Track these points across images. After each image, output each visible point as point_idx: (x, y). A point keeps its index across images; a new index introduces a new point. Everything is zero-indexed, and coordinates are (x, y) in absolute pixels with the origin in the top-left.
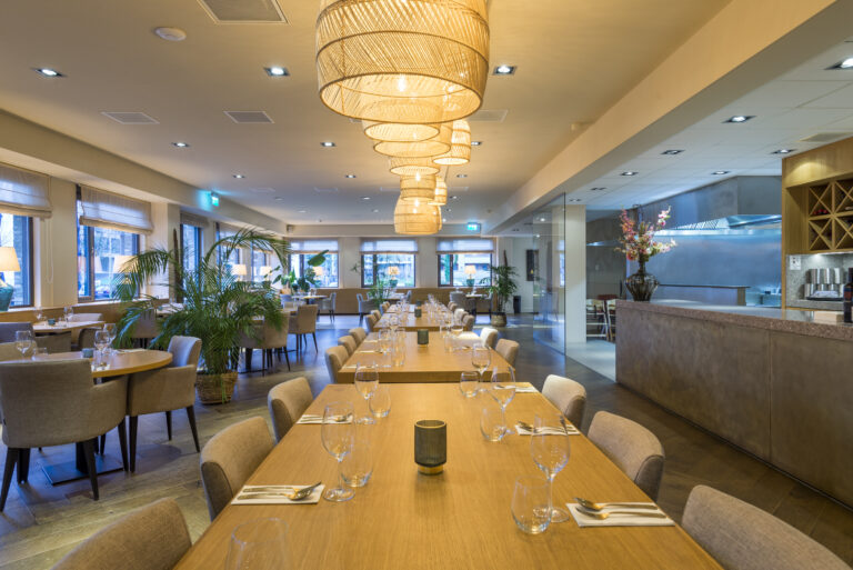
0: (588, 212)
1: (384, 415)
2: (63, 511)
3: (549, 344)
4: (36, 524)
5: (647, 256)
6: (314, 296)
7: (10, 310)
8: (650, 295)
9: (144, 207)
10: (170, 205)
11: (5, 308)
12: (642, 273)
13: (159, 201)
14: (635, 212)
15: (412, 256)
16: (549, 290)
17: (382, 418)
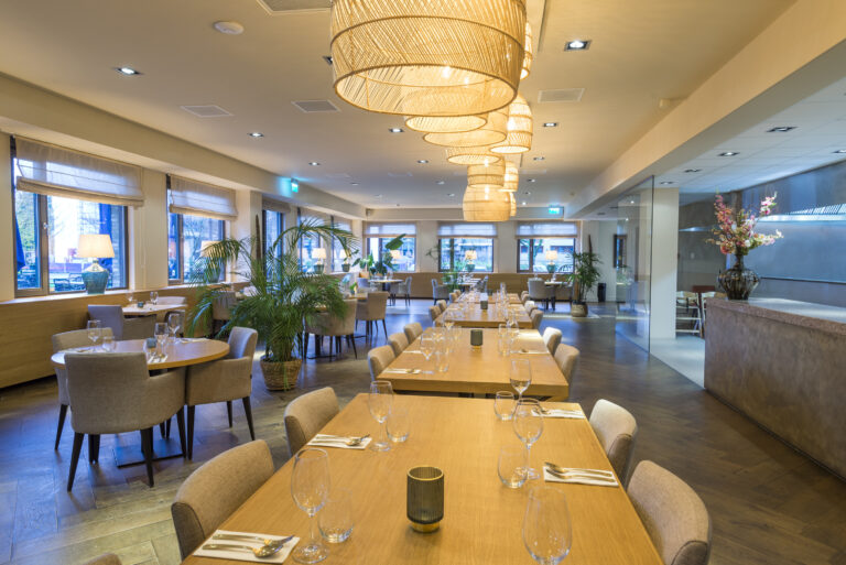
0: (681, 195)
1: (402, 440)
2: (121, 496)
3: (633, 340)
4: (94, 507)
5: (746, 249)
6: (390, 280)
7: (107, 293)
8: (747, 293)
9: (229, 195)
10: (252, 192)
11: (102, 291)
12: (739, 268)
13: (243, 189)
14: (739, 195)
15: (490, 240)
16: (636, 278)
17: (400, 443)
